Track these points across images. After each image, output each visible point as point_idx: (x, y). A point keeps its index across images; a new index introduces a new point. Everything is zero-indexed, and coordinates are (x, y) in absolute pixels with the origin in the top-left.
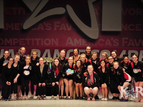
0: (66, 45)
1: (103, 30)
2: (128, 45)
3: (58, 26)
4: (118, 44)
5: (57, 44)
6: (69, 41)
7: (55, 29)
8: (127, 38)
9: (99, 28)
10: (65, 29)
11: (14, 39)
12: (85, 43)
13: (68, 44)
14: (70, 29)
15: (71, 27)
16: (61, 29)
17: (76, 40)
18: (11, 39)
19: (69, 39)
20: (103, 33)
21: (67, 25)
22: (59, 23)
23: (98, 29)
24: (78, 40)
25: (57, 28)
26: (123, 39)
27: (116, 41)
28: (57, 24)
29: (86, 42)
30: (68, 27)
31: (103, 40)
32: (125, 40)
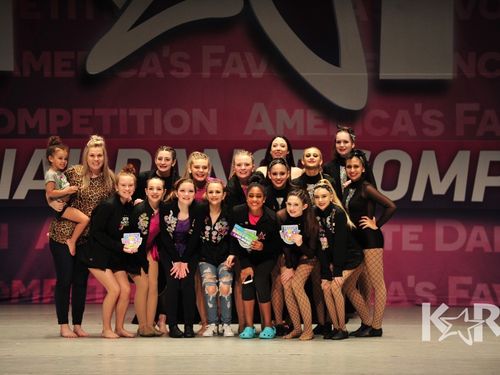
0: (248, 131)
1: (383, 75)
2: (480, 133)
3: (218, 62)
4: (440, 129)
5: (212, 128)
6: (259, 119)
7: (206, 74)
8: (475, 107)
9: (369, 71)
10: (243, 75)
11: (54, 112)
12: (316, 127)
13: (254, 131)
14: (259, 72)
15: (263, 66)
16: (226, 74)
17: (282, 114)
18: (41, 113)
19: (259, 108)
20: (384, 89)
21: (250, 56)
22: (221, 49)
23: (366, 74)
24: (291, 114)
25: (213, 70)
26: (461, 108)
27: (433, 117)
28: (214, 56)
29: (319, 122)
30: (252, 64)
31: (384, 115)
32: (468, 114)
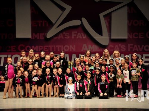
0: (82, 50)
1: (112, 38)
2: (134, 50)
3: (75, 35)
4: (125, 49)
5: (74, 50)
6: (85, 48)
7: (73, 38)
8: (132, 45)
9: (109, 37)
10: (81, 38)
11: (40, 46)
12: (98, 49)
13: (84, 50)
14: (85, 37)
15: (86, 36)
16: (77, 38)
17: (90, 46)
18: (37, 47)
19: (85, 45)
20: (112, 41)
21: (82, 34)
22: (76, 32)
23: (108, 38)
24: (92, 46)
25: (74, 37)
26: (129, 45)
27: (123, 47)
28: (75, 34)
29: (98, 48)
30: (83, 35)
31: (112, 46)
32: (131, 46)
